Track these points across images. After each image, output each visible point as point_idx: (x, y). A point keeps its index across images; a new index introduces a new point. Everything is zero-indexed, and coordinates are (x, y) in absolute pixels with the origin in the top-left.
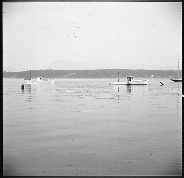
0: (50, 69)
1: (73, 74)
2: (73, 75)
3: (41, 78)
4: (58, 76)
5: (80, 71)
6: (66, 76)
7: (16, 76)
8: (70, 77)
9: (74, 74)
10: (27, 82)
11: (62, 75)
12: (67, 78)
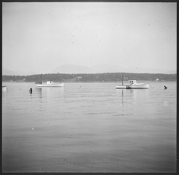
0: (57, 73)
1: (79, 77)
2: (80, 79)
3: (51, 82)
4: (65, 80)
5: (86, 74)
6: (73, 80)
7: (24, 79)
8: (77, 81)
9: (81, 77)
10: (38, 86)
11: (69, 78)
12: (74, 81)
